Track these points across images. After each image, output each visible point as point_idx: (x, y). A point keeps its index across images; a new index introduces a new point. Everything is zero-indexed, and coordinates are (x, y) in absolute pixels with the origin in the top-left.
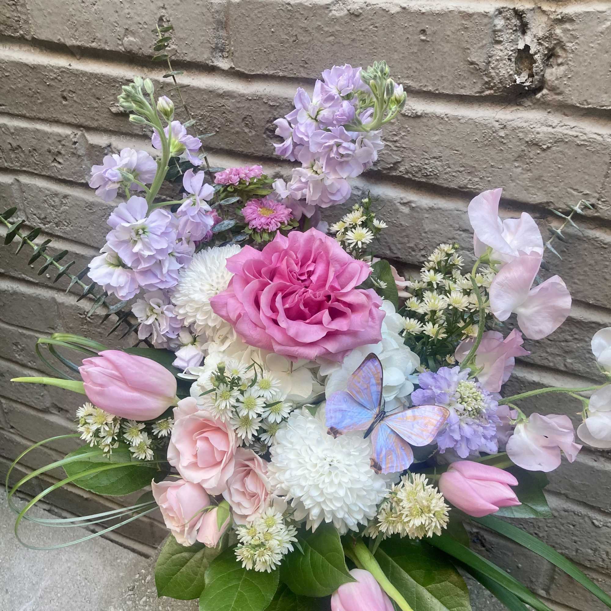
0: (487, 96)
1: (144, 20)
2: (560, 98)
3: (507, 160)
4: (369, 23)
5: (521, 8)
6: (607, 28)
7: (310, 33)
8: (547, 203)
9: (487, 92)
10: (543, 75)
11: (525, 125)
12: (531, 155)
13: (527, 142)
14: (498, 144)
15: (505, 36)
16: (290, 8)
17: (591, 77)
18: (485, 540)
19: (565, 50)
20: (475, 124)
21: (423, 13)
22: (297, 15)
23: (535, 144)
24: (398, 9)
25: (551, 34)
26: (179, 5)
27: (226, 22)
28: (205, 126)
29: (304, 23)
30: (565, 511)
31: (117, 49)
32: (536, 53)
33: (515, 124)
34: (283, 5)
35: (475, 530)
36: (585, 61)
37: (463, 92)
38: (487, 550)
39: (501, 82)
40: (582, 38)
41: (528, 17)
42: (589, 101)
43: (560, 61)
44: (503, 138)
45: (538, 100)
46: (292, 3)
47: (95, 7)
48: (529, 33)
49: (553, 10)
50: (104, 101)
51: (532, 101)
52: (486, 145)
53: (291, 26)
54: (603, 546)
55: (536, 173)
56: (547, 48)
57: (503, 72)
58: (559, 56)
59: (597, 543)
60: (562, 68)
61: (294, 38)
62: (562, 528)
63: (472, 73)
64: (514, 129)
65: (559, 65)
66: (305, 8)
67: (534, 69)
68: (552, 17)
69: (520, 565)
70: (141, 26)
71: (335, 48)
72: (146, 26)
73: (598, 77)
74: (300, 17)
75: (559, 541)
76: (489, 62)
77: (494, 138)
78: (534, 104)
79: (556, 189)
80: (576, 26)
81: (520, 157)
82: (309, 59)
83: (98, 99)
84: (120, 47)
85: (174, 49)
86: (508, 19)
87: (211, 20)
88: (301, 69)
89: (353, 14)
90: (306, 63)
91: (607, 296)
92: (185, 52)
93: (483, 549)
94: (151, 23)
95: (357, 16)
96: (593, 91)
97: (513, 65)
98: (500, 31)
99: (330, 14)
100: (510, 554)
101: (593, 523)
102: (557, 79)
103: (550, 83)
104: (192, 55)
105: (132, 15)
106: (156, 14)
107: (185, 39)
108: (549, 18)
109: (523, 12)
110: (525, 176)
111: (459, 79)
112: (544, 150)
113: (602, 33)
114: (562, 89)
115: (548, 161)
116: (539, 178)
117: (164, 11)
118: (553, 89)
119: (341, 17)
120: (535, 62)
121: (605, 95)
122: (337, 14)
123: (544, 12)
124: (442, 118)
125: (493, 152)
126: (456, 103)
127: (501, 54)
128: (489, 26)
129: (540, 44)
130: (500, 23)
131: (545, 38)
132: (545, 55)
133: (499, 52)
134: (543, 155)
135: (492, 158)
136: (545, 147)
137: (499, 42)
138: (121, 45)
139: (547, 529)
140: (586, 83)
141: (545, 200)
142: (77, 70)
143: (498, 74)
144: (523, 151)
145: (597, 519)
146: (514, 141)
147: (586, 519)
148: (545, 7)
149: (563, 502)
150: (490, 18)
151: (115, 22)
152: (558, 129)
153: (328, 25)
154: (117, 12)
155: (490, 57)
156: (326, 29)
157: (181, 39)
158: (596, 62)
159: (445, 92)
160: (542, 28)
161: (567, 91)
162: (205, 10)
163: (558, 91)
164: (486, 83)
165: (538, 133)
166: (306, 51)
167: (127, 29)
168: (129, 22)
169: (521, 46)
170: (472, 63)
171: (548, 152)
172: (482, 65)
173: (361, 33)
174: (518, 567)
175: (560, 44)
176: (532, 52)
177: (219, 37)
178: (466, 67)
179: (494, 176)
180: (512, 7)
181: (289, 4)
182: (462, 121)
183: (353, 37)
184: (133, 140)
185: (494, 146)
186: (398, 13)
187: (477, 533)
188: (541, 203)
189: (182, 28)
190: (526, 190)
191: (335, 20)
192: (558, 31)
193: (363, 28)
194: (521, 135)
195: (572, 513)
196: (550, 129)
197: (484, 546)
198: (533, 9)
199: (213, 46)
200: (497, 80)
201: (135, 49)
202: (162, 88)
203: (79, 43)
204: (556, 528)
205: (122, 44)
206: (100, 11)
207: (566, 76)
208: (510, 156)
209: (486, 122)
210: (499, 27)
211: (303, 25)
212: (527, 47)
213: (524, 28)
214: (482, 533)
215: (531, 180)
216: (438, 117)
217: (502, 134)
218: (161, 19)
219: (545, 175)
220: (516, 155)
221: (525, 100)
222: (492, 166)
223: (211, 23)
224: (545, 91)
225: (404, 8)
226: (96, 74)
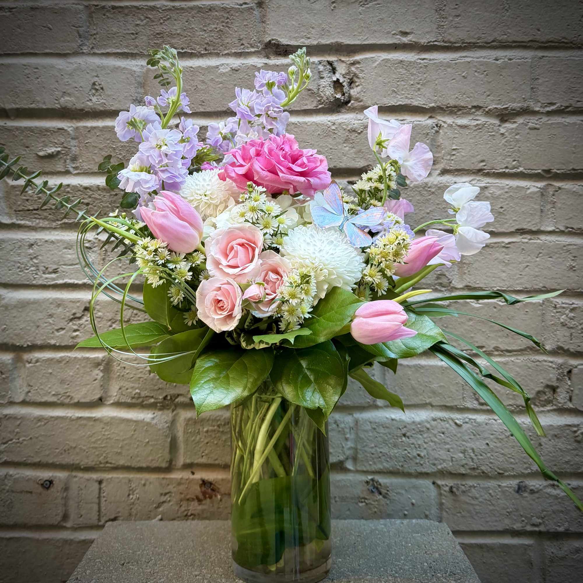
0: (320, 108)
1: (80, 85)
2: (362, 103)
3: (339, 143)
4: (245, 74)
5: (331, 60)
6: (378, 64)
7: (206, 84)
8: (368, 166)
9: (320, 106)
10: (350, 94)
11: (346, 121)
12: (352, 137)
13: (349, 130)
14: (332, 134)
15: (325, 74)
16: (192, 69)
17: (375, 90)
18: (380, 485)
19: (358, 78)
20: (317, 124)
21: (278, 65)
22: (198, 73)
23: (354, 131)
24: (263, 65)
25: (349, 71)
26: (109, 74)
27: (144, 83)
28: (124, 154)
29: (202, 78)
30: (434, 420)
31: (54, 107)
32: (343, 82)
33: (340, 121)
34: (187, 68)
35: (370, 477)
36: (370, 82)
37: (306, 107)
38: (384, 497)
39: (327, 99)
40: (366, 71)
41: (335, 64)
42: (378, 102)
43: (357, 84)
44: (334, 130)
45: (350, 107)
46: (193, 66)
47: (39, 80)
48: (337, 73)
49: (348, 59)
50: (33, 148)
51: (346, 109)
52: (325, 136)
53: (193, 80)
54: (468, 445)
55: (358, 148)
56: (349, 78)
57: (328, 93)
58: (356, 82)
59: (464, 443)
60: (359, 87)
61: (195, 87)
62: (436, 439)
63: (310, 96)
64: (340, 124)
65: (357, 86)
66: (203, 69)
67: (344, 90)
68: (348, 63)
69: (414, 501)
70: (77, 89)
71: (223, 90)
72: (81, 89)
73: (379, 89)
74: (199, 74)
75: (437, 456)
76: (319, 89)
77: (329, 131)
78: (348, 110)
79: (371, 156)
80: (361, 65)
81: (346, 141)
82: (205, 100)
83: (27, 147)
84: (57, 105)
85: (102, 103)
86: (325, 66)
87: (134, 82)
88: (200, 106)
89: (234, 70)
90: (204, 102)
91: (416, 221)
92: (111, 104)
93: (381, 497)
94: (85, 86)
95: (237, 71)
96: (378, 97)
97: (332, 89)
98: (322, 72)
99: (219, 71)
100: (403, 492)
101: (456, 423)
102: (358, 93)
103: (354, 97)
104: (117, 106)
105: (70, 82)
106: (90, 80)
107: (113, 95)
108: (346, 64)
109: (332, 62)
110: (352, 151)
111: (303, 100)
112: (359, 133)
113: (376, 67)
114: (361, 98)
115: (363, 140)
116: (360, 151)
117: (97, 78)
118: (357, 100)
119: (226, 72)
120: (344, 86)
121: (385, 99)
122: (224, 71)
123: (343, 61)
124: (296, 124)
125: (330, 140)
126: (303, 115)
127: (325, 83)
128: (316, 69)
129: (345, 77)
130: (321, 68)
131: (346, 74)
132: (349, 82)
133: (323, 83)
134: (359, 136)
135: (330, 144)
136: (359, 131)
137: (322, 78)
138: (57, 104)
139: (425, 446)
140: (373, 93)
141: (366, 164)
142: (12, 126)
143: (325, 95)
144: (348, 136)
145: (457, 419)
146: (341, 131)
147: (450, 422)
148: (343, 59)
149: (430, 412)
150: (316, 64)
151: (55, 88)
152: (364, 121)
153: (218, 77)
154: (57, 82)
155: (319, 86)
156: (217, 80)
157: (109, 96)
158: (377, 82)
159: (296, 109)
160: (344, 69)
161: (364, 99)
162: (129, 76)
163: (360, 100)
164: (319, 101)
165: (354, 124)
166: (203, 95)
167: (65, 92)
168: (67, 87)
169: (335, 79)
170: (309, 90)
171: (362, 134)
172: (316, 91)
173: (240, 80)
174: (413, 504)
175: (355, 75)
176: (341, 81)
177: (138, 93)
178: (306, 93)
179: (334, 154)
180: (326, 60)
181: (191, 67)
182: (308, 124)
183: (235, 83)
184: (55, 177)
185: (330, 136)
186: (262, 66)
187: (372, 480)
188: (364, 167)
189: (110, 89)
190: (354, 160)
191: (223, 74)
192: (353, 69)
193: (241, 77)
194: (344, 127)
195: (439, 421)
196: (360, 122)
197: (380, 493)
198: (337, 61)
199: (134, 98)
200: (325, 98)
201: (69, 105)
202: (89, 131)
203: (18, 106)
204: (432, 441)
205: (59, 103)
206: (43, 82)
207: (362, 91)
208: (340, 141)
209: (323, 123)
210: (321, 70)
211: (201, 79)
212: (338, 80)
213: (334, 71)
214: (377, 478)
215: (356, 153)
216: (293, 124)
217: (333, 128)
218: (94, 84)
219: (363, 148)
220: (344, 139)
221: (342, 109)
222: (331, 149)
223: (133, 84)
224: (352, 102)
225: (266, 64)
226: (30, 128)
